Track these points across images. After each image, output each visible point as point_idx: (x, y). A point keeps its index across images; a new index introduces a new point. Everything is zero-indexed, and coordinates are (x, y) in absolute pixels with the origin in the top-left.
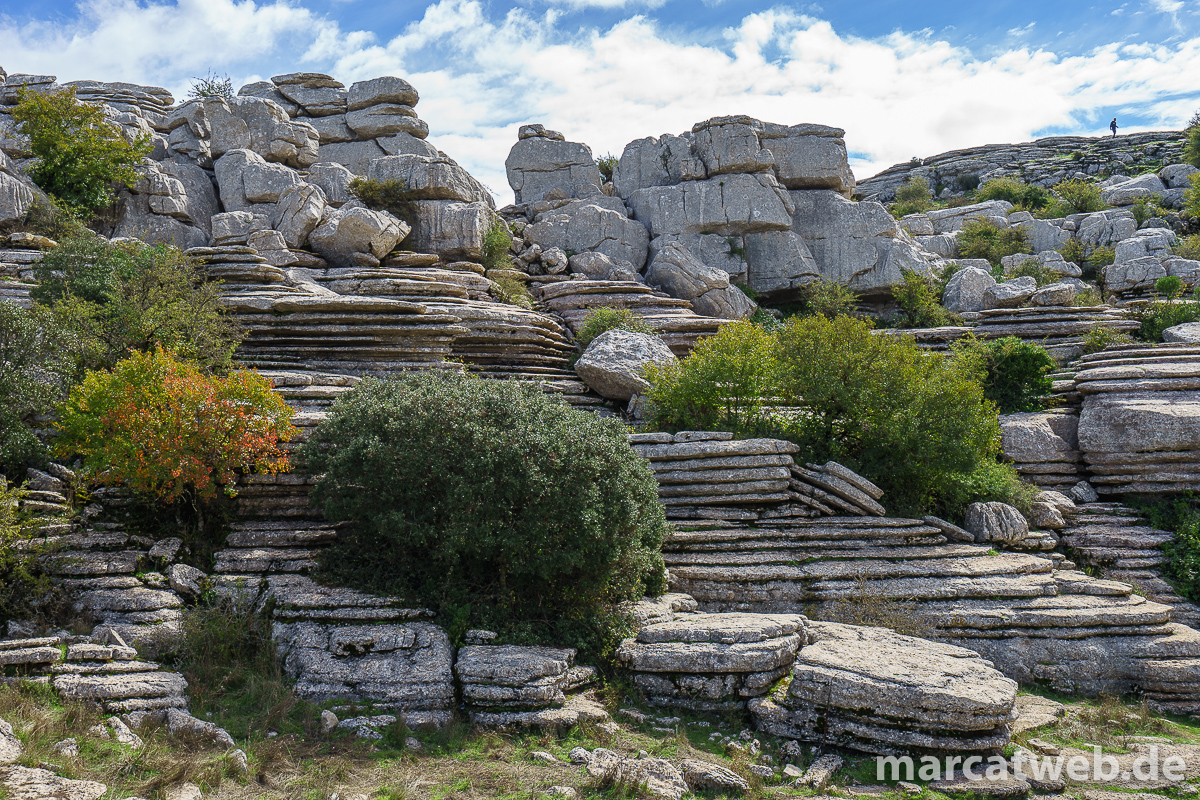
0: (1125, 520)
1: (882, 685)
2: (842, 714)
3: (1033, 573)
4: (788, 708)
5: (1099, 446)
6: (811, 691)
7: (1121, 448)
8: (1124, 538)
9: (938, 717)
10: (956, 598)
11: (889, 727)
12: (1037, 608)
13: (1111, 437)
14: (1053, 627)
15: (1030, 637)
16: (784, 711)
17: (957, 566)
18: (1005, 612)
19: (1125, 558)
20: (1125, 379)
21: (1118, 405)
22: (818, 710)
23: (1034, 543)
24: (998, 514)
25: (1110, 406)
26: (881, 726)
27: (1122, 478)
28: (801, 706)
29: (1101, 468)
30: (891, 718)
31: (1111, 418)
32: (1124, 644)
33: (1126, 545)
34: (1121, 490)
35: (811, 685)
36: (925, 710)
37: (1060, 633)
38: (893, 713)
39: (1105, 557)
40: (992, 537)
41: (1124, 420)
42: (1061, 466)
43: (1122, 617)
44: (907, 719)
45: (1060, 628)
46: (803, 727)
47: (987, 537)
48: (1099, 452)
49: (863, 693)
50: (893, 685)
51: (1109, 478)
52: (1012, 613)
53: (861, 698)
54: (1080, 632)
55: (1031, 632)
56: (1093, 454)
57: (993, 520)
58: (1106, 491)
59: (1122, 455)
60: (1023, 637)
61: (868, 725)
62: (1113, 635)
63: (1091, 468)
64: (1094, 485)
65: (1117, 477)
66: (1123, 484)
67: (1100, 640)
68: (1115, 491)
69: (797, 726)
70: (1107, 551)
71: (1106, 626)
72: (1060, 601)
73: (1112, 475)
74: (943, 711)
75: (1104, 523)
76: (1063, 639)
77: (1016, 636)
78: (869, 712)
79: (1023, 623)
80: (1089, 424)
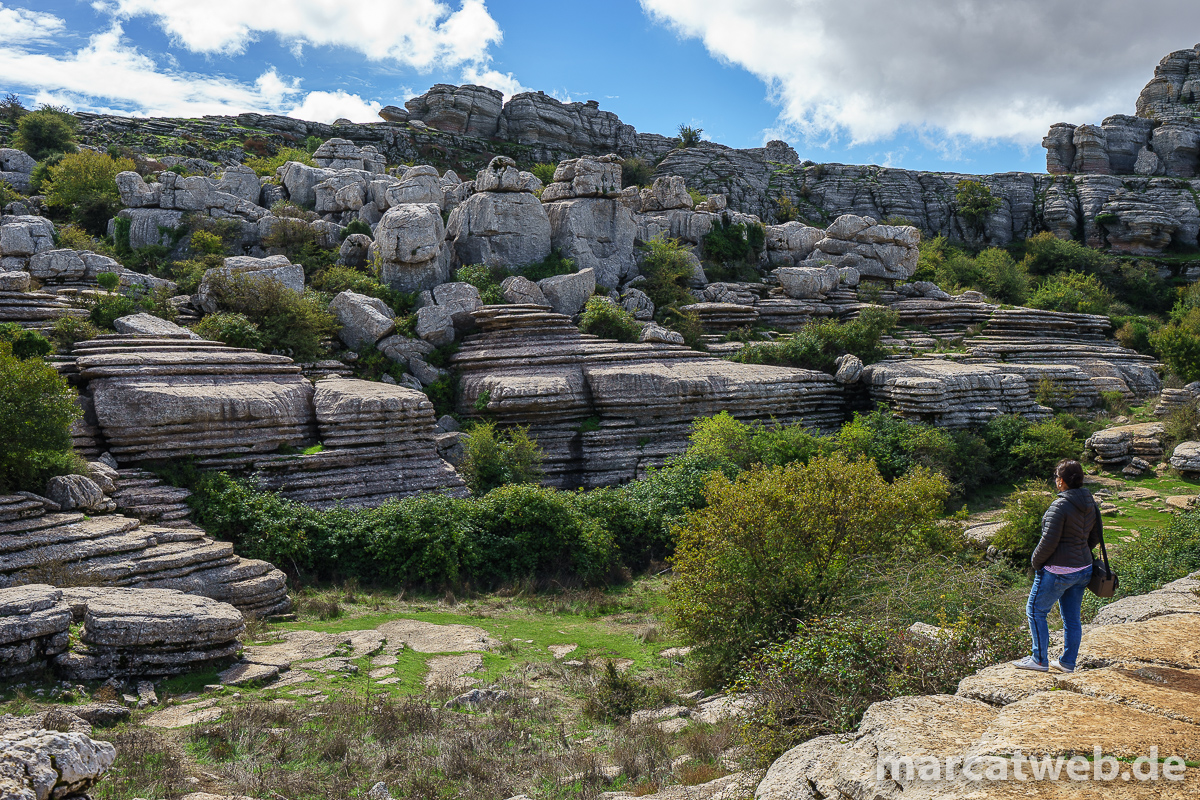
0: (152, 481)
1: (168, 621)
2: (139, 649)
3: (131, 530)
4: (94, 655)
5: (119, 422)
6: (115, 636)
7: (139, 423)
8: (160, 496)
9: (208, 636)
11: (174, 651)
12: (150, 557)
13: (128, 414)
14: (166, 569)
15: (150, 580)
16: (91, 658)
17: (73, 530)
18: (127, 563)
19: (167, 512)
20: (129, 365)
21: (130, 387)
22: (119, 652)
23: (103, 507)
24: (79, 485)
25: (123, 388)
26: (168, 652)
27: (140, 448)
28: (104, 651)
29: (121, 440)
30: (176, 644)
31: (126, 398)
32: (213, 575)
33: (163, 501)
34: (139, 458)
35: (115, 632)
36: (200, 633)
37: (173, 573)
38: (179, 640)
39: (152, 512)
40: (77, 505)
41: (139, 400)
42: (84, 440)
43: (208, 554)
44: (188, 643)
45: (171, 569)
46: (108, 667)
47: (73, 506)
48: (119, 427)
49: (156, 630)
50: (175, 619)
51: (129, 448)
52: (132, 563)
53: (154, 634)
54: (186, 570)
55: (150, 576)
56: (112, 429)
57: (77, 490)
58: (125, 459)
59: (140, 429)
60: (144, 581)
61: (159, 653)
62: (203, 569)
63: (112, 440)
64: (114, 455)
65: (136, 447)
66: (139, 452)
67: (199, 574)
68: (133, 458)
69: (104, 668)
70: (152, 508)
71: (199, 563)
72: (162, 549)
73: (130, 445)
74: (211, 631)
75: (138, 486)
76: (176, 577)
77: (140, 580)
78: (161, 643)
79: (143, 570)
80: (106, 404)
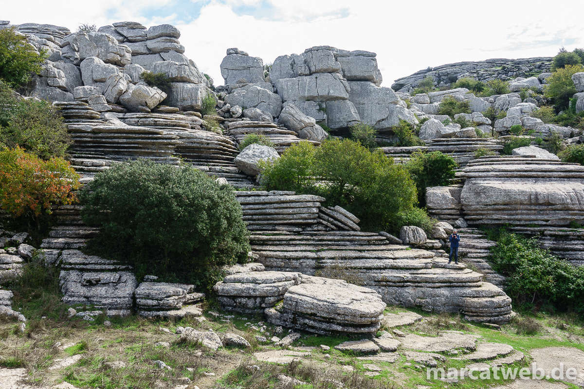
0: (476, 236)
1: (321, 303)
2: (304, 315)
3: (423, 258)
4: (281, 312)
5: (469, 202)
6: (290, 305)
7: (478, 203)
8: (473, 244)
9: (344, 317)
10: (385, 268)
11: (323, 322)
12: (420, 274)
13: (474, 198)
14: (426, 282)
15: (416, 286)
16: (279, 314)
17: (388, 254)
18: (407, 275)
19: (472, 253)
20: (484, 172)
21: (478, 183)
22: (293, 314)
23: (431, 245)
24: (413, 231)
25: (475, 184)
26: (320, 321)
27: (478, 217)
28: (286, 312)
29: (469, 212)
30: (324, 318)
31: (475, 189)
32: (458, 291)
33: (474, 247)
34: (478, 222)
35: (290, 302)
36: (339, 314)
37: (430, 285)
38: (325, 315)
39: (463, 252)
40: (410, 242)
41: (480, 190)
42: (453, 211)
43: (458, 279)
44: (331, 318)
45: (429, 283)
46: (287, 321)
47: (408, 242)
48: (469, 205)
49: (312, 306)
50: (325, 303)
51: (472, 217)
52: (409, 275)
53: (311, 308)
54: (437, 285)
55: (416, 284)
56: (466, 205)
57: (411, 234)
58: (471, 223)
59: (478, 206)
60: (413, 286)
61: (314, 320)
62: (453, 287)
63: (465, 212)
64: (466, 220)
65: (476, 217)
66: (478, 220)
67: (447, 289)
68: (475, 223)
69: (284, 321)
70: (464, 250)
71: (451, 282)
72: (432, 271)
73: (474, 215)
74: (346, 315)
75: (466, 237)
76: (430, 287)
77: (410, 286)
78: (315, 315)
79: (414, 280)
80: (466, 192)
